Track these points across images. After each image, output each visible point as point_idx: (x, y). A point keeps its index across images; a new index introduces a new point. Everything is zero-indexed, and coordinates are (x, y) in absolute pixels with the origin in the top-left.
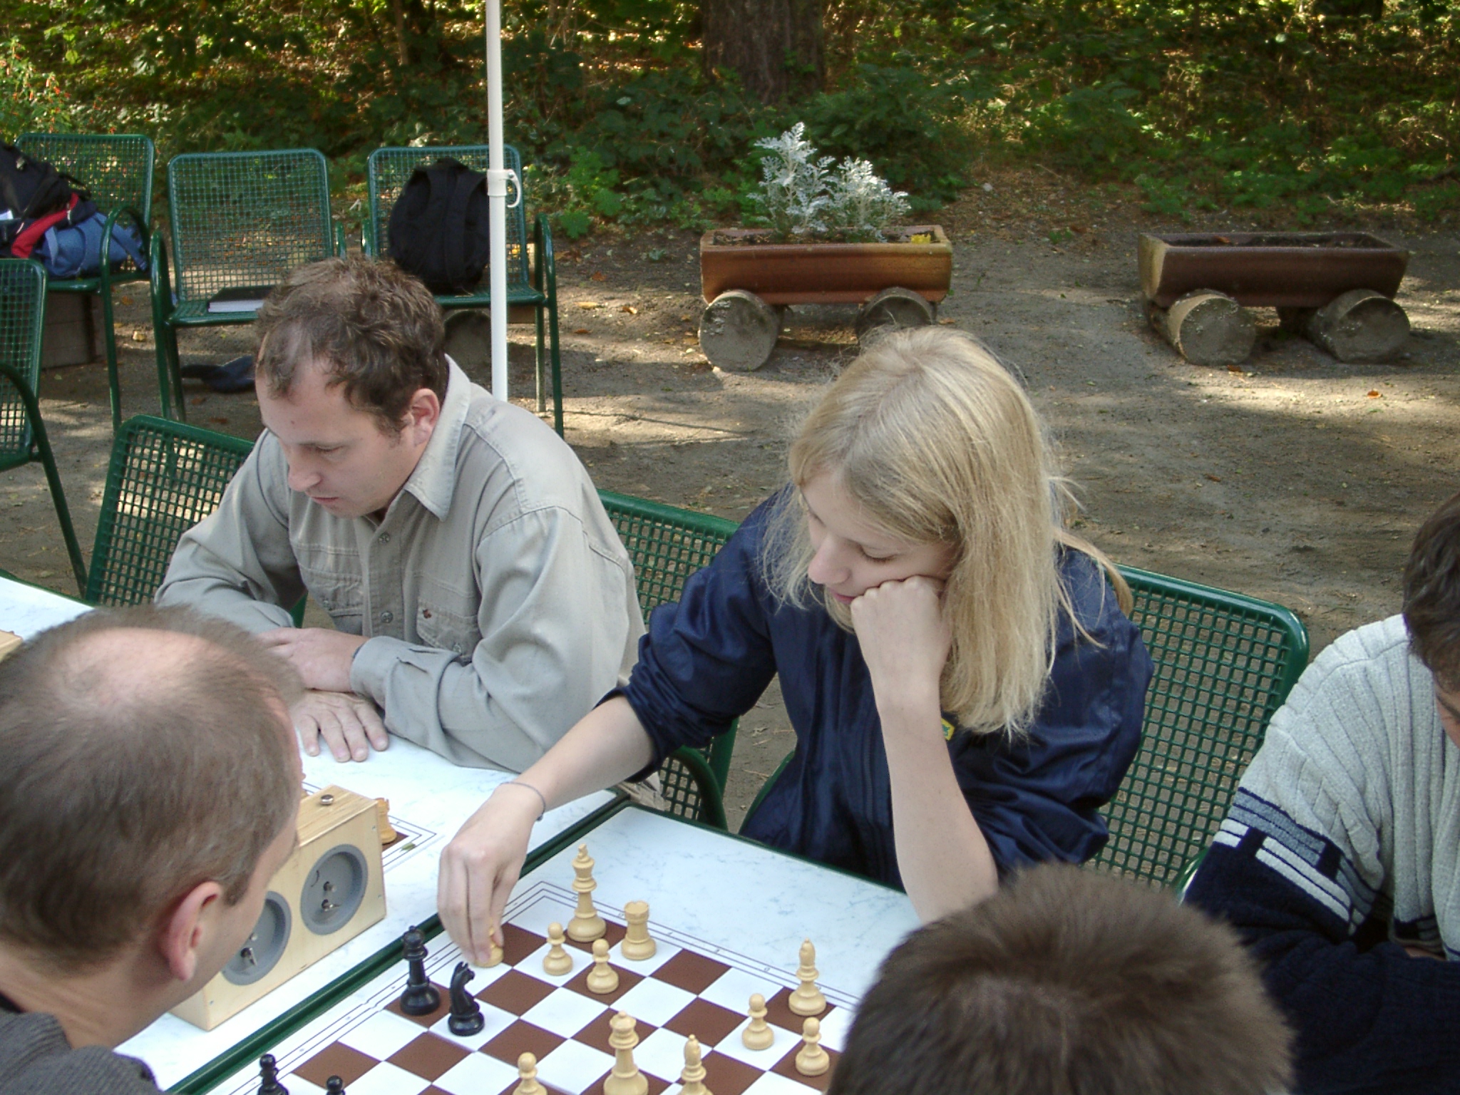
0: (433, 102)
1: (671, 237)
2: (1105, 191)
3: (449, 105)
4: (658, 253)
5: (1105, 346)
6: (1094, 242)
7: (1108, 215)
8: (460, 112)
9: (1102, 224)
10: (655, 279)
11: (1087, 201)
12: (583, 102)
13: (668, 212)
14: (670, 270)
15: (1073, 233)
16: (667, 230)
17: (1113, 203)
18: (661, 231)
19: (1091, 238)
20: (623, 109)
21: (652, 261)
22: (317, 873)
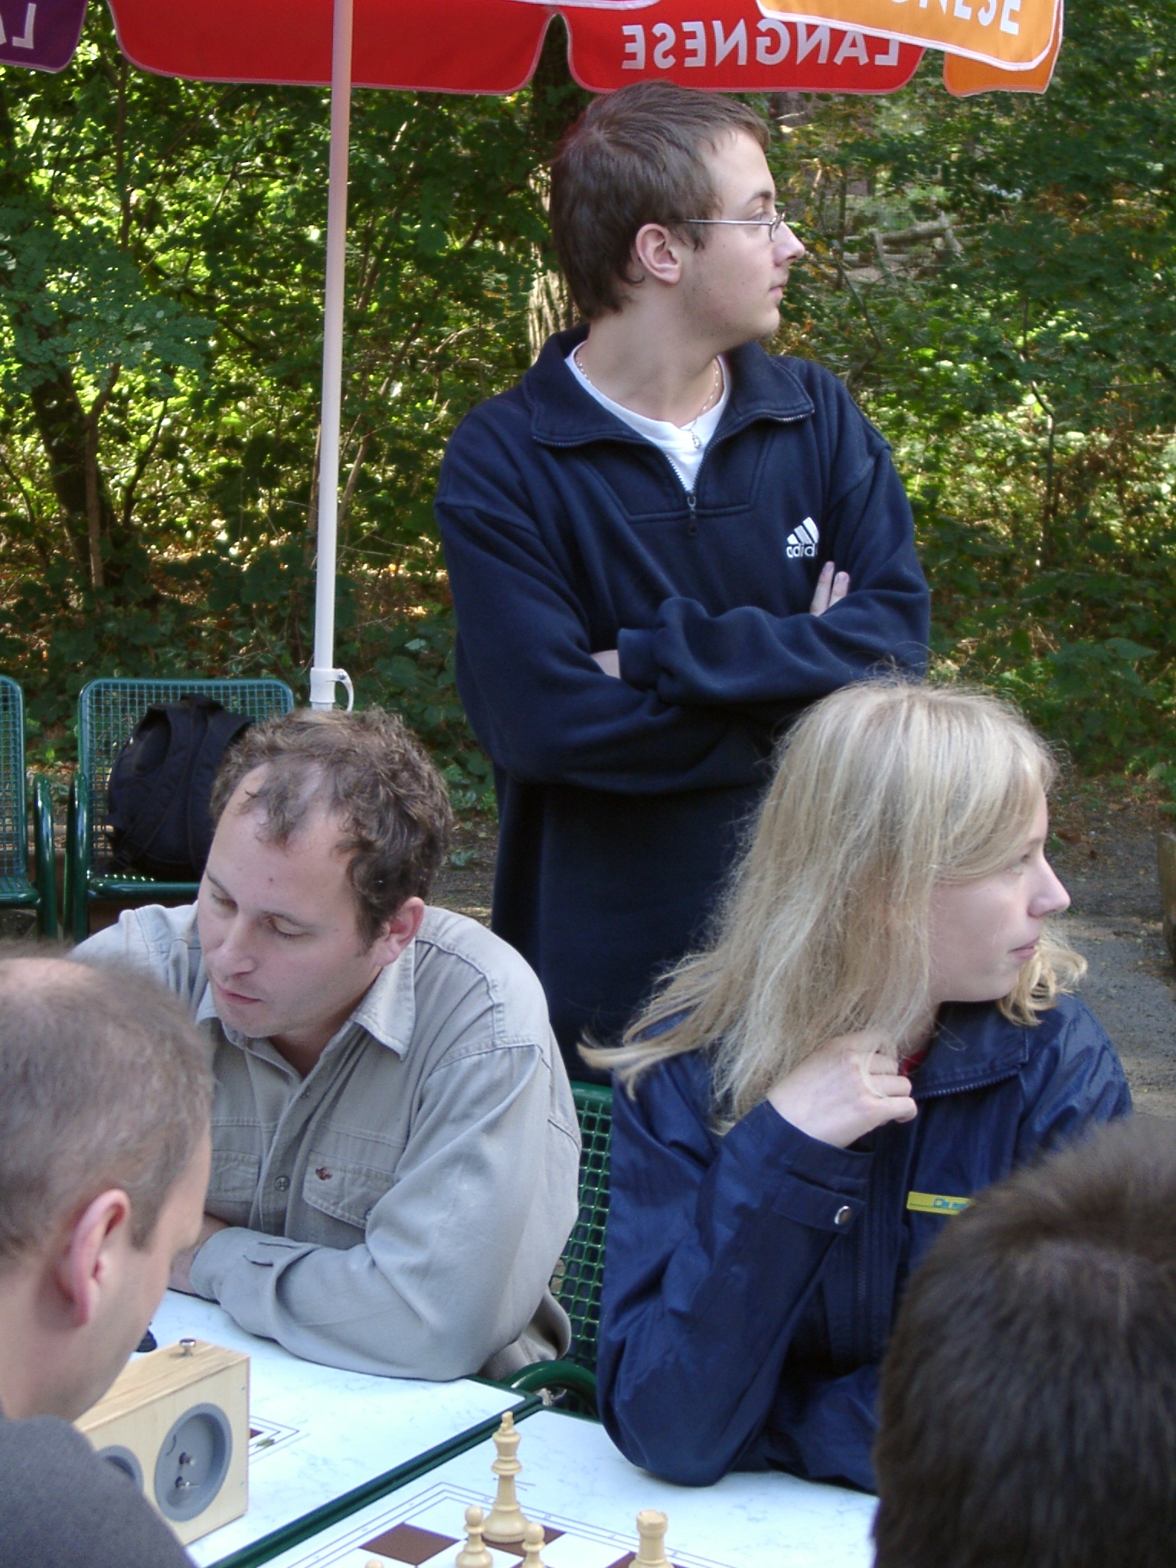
0: (139, 641)
1: (482, 835)
2: (1107, 785)
3: (160, 645)
4: (464, 856)
5: (1113, 991)
6: (1093, 855)
7: (1111, 818)
8: (177, 656)
9: (1104, 831)
10: (460, 891)
11: (1081, 798)
12: (357, 644)
13: (479, 800)
14: (482, 880)
15: (1062, 842)
16: (477, 824)
17: (1119, 802)
18: (468, 826)
19: (1087, 851)
20: (414, 656)
21: (454, 867)
22: (173, 1439)
